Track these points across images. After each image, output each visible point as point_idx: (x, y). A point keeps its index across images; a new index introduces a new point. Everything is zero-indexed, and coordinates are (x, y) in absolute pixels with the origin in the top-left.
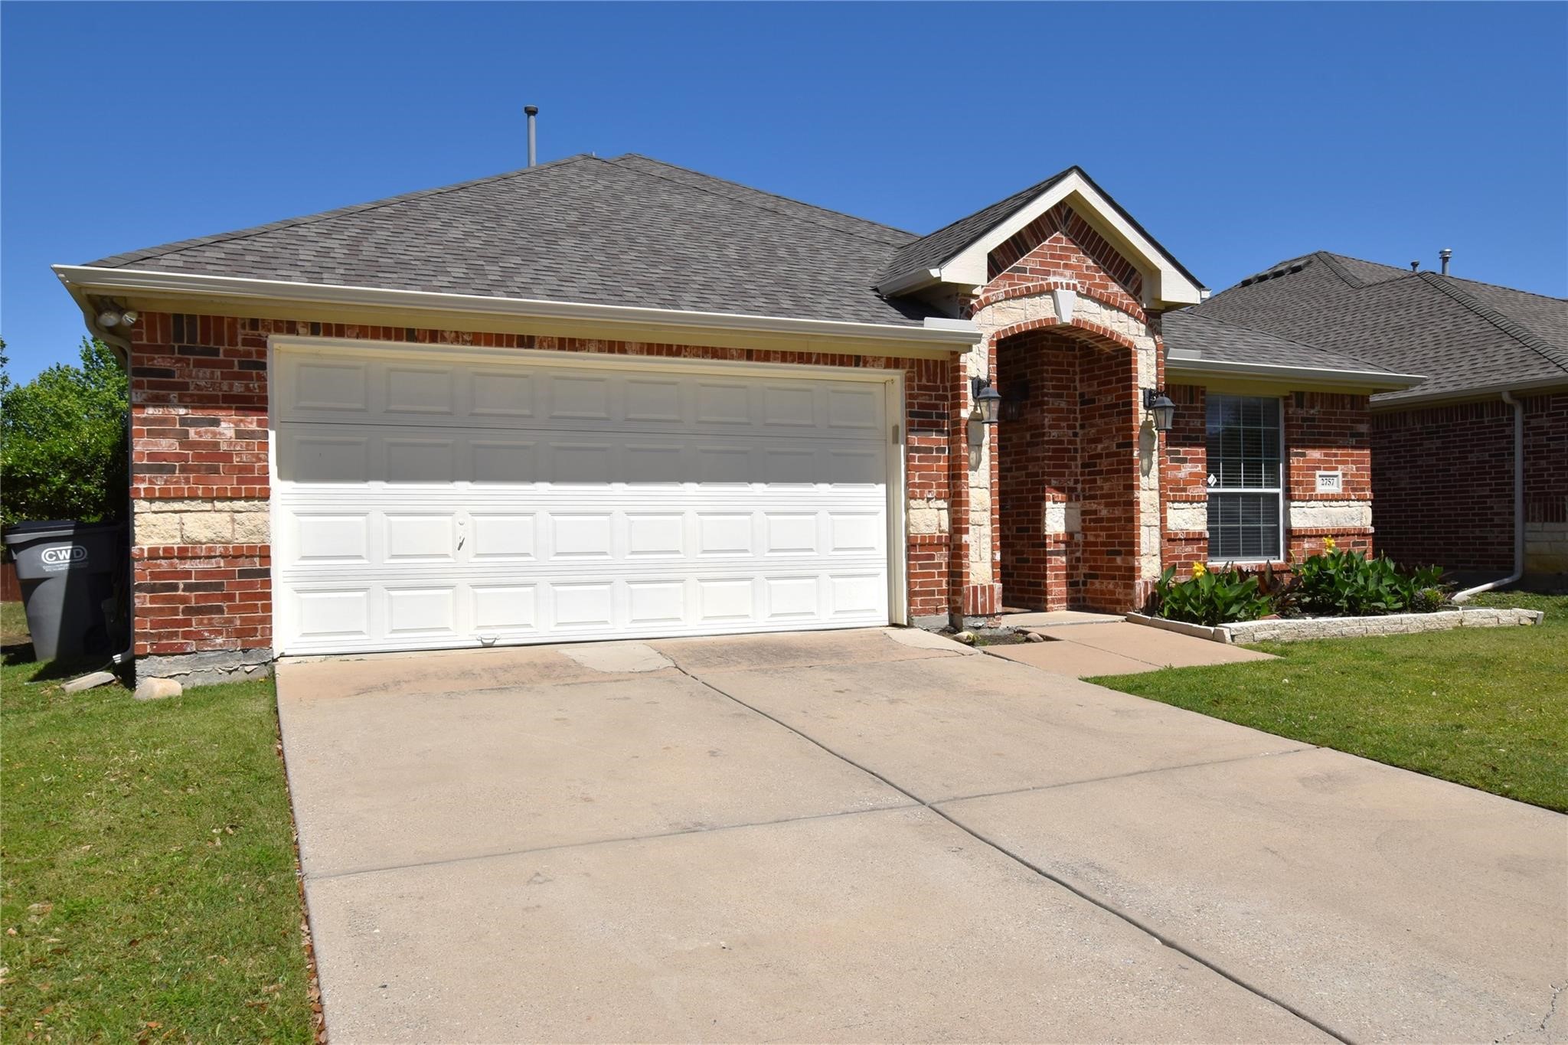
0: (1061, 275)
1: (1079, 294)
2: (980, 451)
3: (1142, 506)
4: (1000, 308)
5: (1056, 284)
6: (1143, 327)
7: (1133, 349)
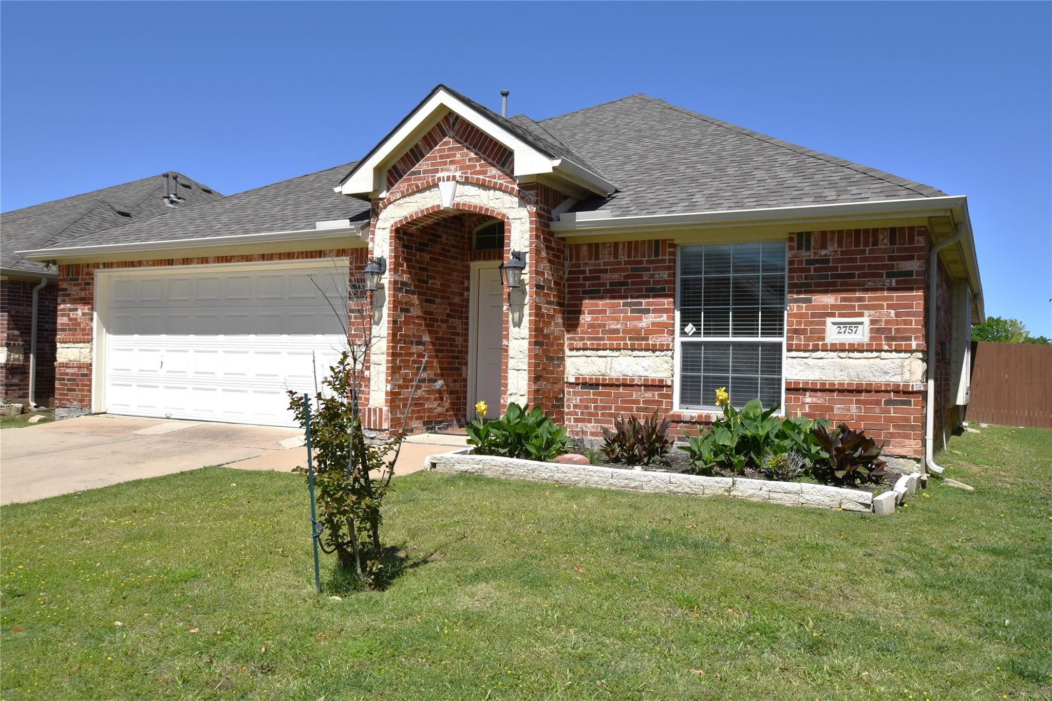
0: (448, 170)
1: (457, 182)
4: (399, 205)
6: (516, 199)
7: (506, 220)
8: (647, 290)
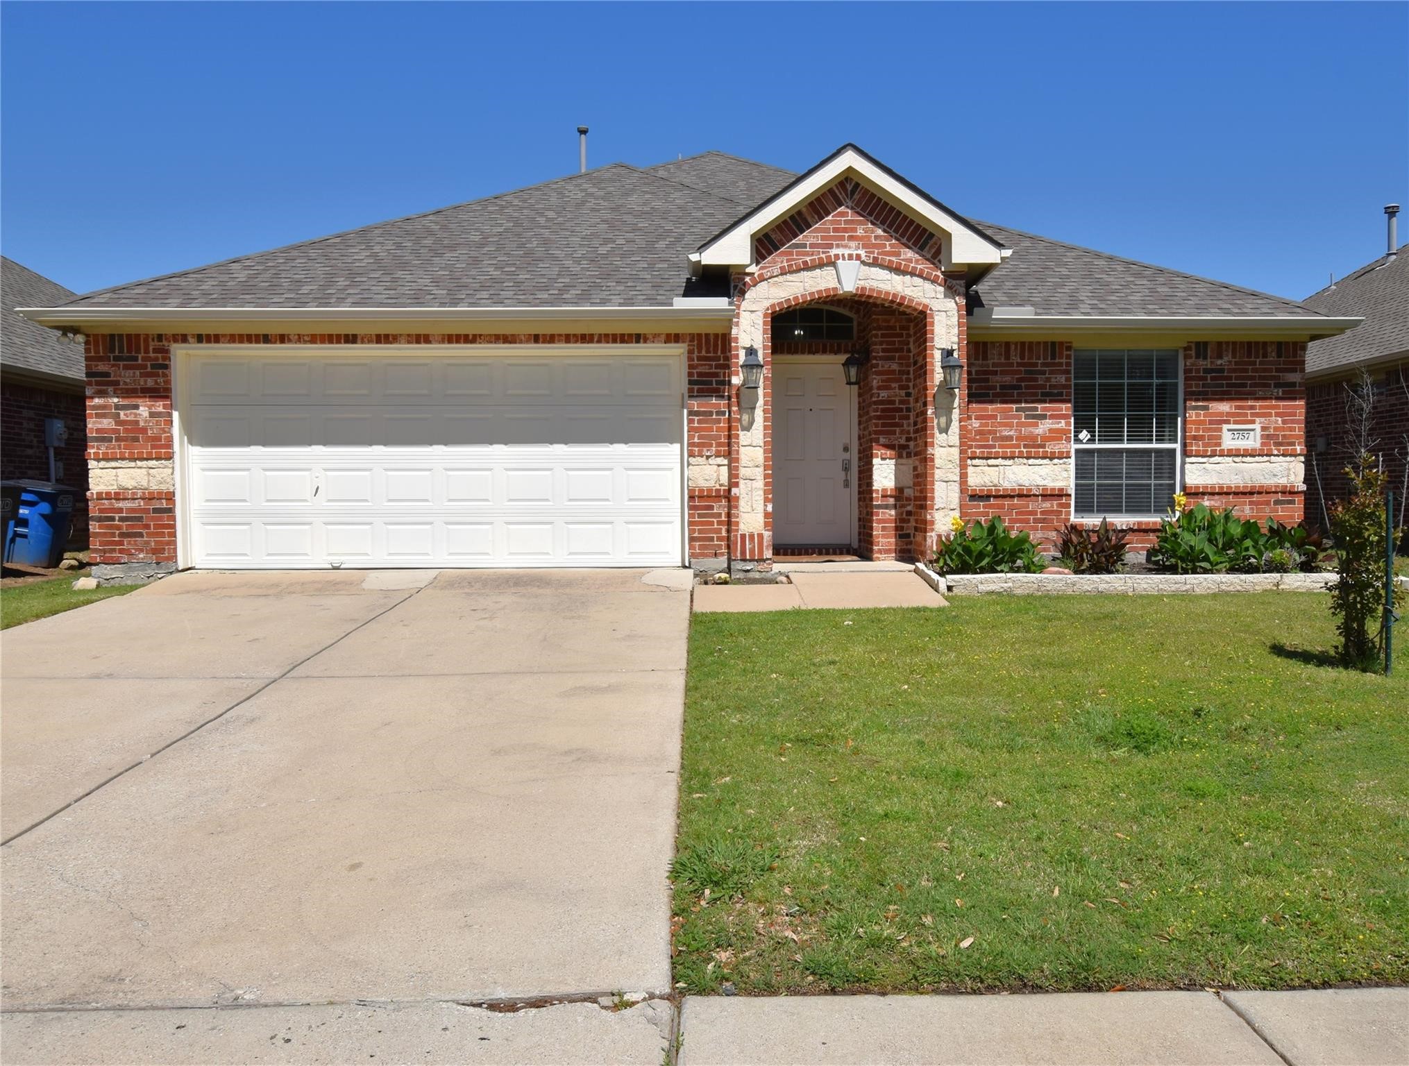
0: (845, 246)
1: (863, 263)
2: (753, 413)
3: (938, 462)
4: (776, 283)
5: (837, 257)
6: (941, 289)
7: (928, 312)
8: (1043, 394)
